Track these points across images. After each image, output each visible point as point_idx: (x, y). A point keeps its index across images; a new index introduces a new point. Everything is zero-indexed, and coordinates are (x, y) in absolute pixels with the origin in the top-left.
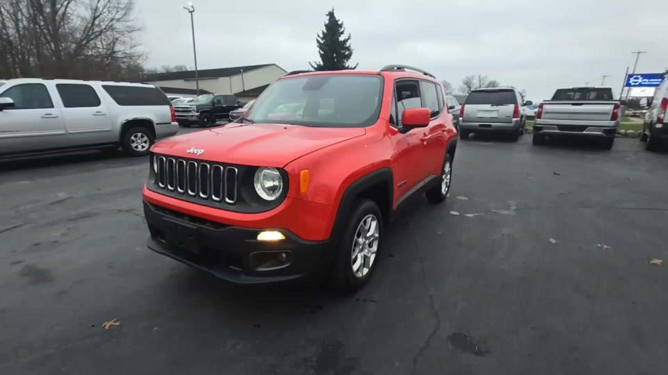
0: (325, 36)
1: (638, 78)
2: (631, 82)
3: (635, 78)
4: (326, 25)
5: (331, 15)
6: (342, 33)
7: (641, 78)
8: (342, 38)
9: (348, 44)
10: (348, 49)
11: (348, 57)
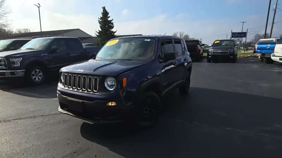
0: (102, 18)
1: (236, 34)
2: (233, 36)
3: (235, 34)
4: (102, 13)
5: (104, 8)
6: (109, 17)
7: (237, 34)
8: (109, 19)
9: (112, 22)
10: (112, 24)
11: (113, 27)
